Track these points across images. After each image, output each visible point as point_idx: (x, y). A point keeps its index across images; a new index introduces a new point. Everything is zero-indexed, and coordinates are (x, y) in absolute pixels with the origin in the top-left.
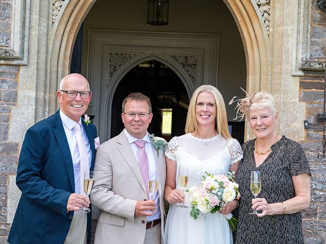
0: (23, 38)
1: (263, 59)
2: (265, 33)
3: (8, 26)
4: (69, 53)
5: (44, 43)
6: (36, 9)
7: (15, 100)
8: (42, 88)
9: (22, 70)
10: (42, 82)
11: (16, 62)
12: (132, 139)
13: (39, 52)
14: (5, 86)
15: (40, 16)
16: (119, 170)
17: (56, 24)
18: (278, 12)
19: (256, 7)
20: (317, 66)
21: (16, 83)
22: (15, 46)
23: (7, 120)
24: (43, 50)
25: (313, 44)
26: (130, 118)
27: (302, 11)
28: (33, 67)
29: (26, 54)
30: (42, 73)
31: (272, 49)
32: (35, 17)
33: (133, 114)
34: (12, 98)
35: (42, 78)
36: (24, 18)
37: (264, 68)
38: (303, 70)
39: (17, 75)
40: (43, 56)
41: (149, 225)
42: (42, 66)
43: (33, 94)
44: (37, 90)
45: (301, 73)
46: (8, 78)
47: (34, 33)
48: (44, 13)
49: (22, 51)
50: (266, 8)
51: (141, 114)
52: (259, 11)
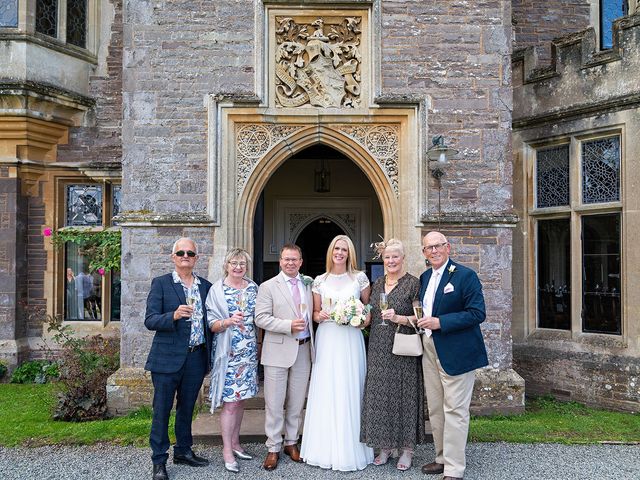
0: (216, 207)
1: (395, 215)
2: (396, 197)
3: (205, 197)
4: (251, 216)
5: (232, 209)
6: (225, 185)
7: (212, 252)
8: (232, 242)
9: (216, 230)
10: (231, 238)
11: (211, 224)
12: (287, 278)
13: (228, 216)
14: (204, 242)
15: (228, 189)
16: (277, 302)
17: (241, 195)
18: (403, 181)
19: (387, 177)
20: (434, 219)
21: (212, 240)
22: (210, 212)
23: (207, 268)
24: (232, 214)
25: (430, 203)
26: (285, 262)
27: (421, 179)
28: (225, 227)
29: (219, 218)
30: (231, 231)
31: (401, 208)
32: (225, 190)
33: (288, 260)
34: (210, 251)
35: (232, 236)
36: (216, 191)
37: (395, 223)
38: (424, 222)
39: (212, 234)
40: (232, 219)
41: (301, 342)
42: (231, 227)
43: (226, 248)
44: (228, 245)
45: (422, 225)
46: (206, 237)
47: (224, 202)
48: (232, 188)
49: (216, 216)
50: (395, 178)
51: (293, 260)
52: (390, 180)
